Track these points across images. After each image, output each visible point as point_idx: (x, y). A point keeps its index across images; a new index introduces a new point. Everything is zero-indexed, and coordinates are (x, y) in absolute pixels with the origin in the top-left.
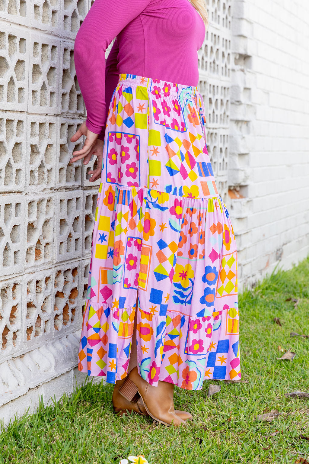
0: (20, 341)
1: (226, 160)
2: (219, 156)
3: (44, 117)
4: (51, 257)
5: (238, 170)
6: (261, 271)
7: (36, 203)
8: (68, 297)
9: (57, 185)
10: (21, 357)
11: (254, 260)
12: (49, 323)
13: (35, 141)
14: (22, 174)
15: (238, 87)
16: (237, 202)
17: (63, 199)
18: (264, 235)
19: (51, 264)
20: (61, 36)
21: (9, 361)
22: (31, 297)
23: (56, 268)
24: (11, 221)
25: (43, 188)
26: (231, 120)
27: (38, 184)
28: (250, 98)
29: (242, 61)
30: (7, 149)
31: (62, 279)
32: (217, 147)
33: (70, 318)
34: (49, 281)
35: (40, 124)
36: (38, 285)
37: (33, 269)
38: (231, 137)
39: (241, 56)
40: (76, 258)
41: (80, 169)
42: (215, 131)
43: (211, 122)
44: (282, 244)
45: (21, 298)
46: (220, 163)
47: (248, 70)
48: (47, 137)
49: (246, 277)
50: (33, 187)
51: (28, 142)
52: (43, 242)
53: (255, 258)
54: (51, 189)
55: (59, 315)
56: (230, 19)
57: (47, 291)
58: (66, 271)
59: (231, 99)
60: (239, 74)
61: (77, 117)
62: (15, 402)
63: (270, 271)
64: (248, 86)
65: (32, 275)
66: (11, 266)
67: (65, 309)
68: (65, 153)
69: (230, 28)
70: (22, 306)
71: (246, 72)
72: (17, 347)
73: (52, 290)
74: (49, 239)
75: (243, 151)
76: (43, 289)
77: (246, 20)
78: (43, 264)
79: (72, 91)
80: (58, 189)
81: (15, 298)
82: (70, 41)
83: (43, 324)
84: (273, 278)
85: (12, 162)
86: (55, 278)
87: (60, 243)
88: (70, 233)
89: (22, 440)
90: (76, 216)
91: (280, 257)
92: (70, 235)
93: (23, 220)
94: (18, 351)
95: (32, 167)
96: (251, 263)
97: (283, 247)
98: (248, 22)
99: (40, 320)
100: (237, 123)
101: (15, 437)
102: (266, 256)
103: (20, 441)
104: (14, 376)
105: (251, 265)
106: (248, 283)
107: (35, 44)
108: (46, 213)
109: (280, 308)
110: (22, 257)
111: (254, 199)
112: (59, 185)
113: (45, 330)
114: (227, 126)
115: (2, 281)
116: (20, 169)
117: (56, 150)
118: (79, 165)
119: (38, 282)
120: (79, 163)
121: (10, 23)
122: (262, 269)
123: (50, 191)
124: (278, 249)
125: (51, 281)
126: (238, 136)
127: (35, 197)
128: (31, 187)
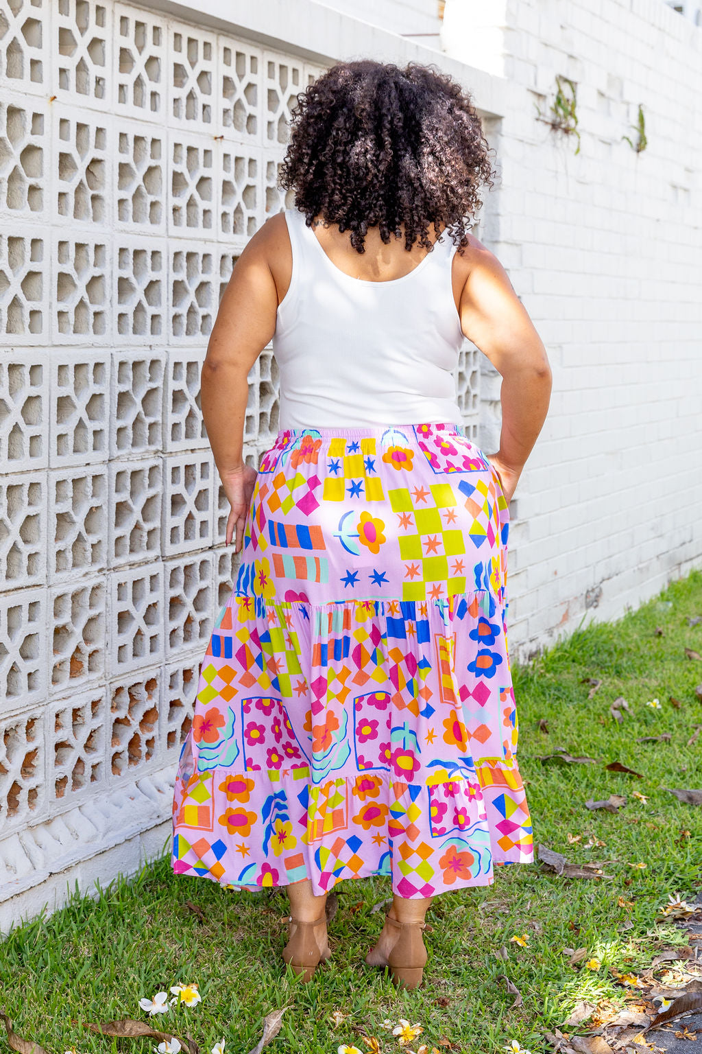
0: (42, 801)
3: (84, 469)
4: (103, 670)
6: (550, 632)
7: (70, 596)
8: (138, 723)
9: (112, 563)
10: (48, 823)
11: (533, 615)
12: (101, 768)
13: (65, 506)
14: (41, 562)
17: (123, 582)
18: (556, 573)
19: (103, 680)
20: (112, 345)
21: (21, 834)
22: (65, 734)
23: (112, 685)
24: (21, 630)
25: (85, 572)
26: (483, 401)
27: (74, 565)
30: (10, 528)
31: (125, 699)
33: (144, 754)
34: (100, 706)
35: (73, 481)
36: (79, 713)
37: (68, 692)
38: (482, 427)
40: (154, 665)
41: (158, 533)
44: (598, 579)
45: (44, 739)
48: (90, 497)
49: (516, 645)
50: (63, 575)
51: (50, 511)
52: (86, 649)
53: (535, 611)
54: (101, 570)
55: (120, 753)
57: (95, 721)
58: (133, 686)
59: (482, 367)
61: (150, 456)
62: (23, 897)
63: (569, 630)
65: (66, 702)
66: (22, 696)
67: (134, 743)
68: (128, 512)
70: (45, 751)
72: (37, 810)
73: (106, 717)
74: (99, 645)
76: (86, 719)
77: (507, 243)
78: (88, 682)
79: (138, 421)
80: (114, 569)
81: (33, 738)
82: (132, 348)
83: (88, 771)
84: (576, 639)
85: (21, 545)
86: (113, 699)
87: (120, 648)
88: (139, 630)
89: (29, 954)
90: (151, 603)
91: (596, 601)
92: (139, 633)
93: (44, 626)
94: (38, 816)
95: (61, 545)
96: (526, 622)
97: (602, 585)
98: (511, 244)
99: (81, 764)
100: (493, 404)
101: (19, 949)
102: (562, 604)
103: (24, 956)
104: (28, 855)
105: (528, 623)
106: (521, 653)
107: (61, 367)
108: (91, 606)
109: (564, 696)
110: (43, 679)
111: (530, 520)
112: (116, 562)
113: (93, 778)
114: (475, 411)
115: (5, 719)
116: (36, 553)
117: (108, 513)
118: (156, 526)
119: (79, 709)
120: (156, 524)
121: (12, 347)
122: (553, 627)
123: (97, 574)
124: (590, 589)
125: (104, 704)
126: (496, 424)
127: (67, 588)
128: (60, 575)
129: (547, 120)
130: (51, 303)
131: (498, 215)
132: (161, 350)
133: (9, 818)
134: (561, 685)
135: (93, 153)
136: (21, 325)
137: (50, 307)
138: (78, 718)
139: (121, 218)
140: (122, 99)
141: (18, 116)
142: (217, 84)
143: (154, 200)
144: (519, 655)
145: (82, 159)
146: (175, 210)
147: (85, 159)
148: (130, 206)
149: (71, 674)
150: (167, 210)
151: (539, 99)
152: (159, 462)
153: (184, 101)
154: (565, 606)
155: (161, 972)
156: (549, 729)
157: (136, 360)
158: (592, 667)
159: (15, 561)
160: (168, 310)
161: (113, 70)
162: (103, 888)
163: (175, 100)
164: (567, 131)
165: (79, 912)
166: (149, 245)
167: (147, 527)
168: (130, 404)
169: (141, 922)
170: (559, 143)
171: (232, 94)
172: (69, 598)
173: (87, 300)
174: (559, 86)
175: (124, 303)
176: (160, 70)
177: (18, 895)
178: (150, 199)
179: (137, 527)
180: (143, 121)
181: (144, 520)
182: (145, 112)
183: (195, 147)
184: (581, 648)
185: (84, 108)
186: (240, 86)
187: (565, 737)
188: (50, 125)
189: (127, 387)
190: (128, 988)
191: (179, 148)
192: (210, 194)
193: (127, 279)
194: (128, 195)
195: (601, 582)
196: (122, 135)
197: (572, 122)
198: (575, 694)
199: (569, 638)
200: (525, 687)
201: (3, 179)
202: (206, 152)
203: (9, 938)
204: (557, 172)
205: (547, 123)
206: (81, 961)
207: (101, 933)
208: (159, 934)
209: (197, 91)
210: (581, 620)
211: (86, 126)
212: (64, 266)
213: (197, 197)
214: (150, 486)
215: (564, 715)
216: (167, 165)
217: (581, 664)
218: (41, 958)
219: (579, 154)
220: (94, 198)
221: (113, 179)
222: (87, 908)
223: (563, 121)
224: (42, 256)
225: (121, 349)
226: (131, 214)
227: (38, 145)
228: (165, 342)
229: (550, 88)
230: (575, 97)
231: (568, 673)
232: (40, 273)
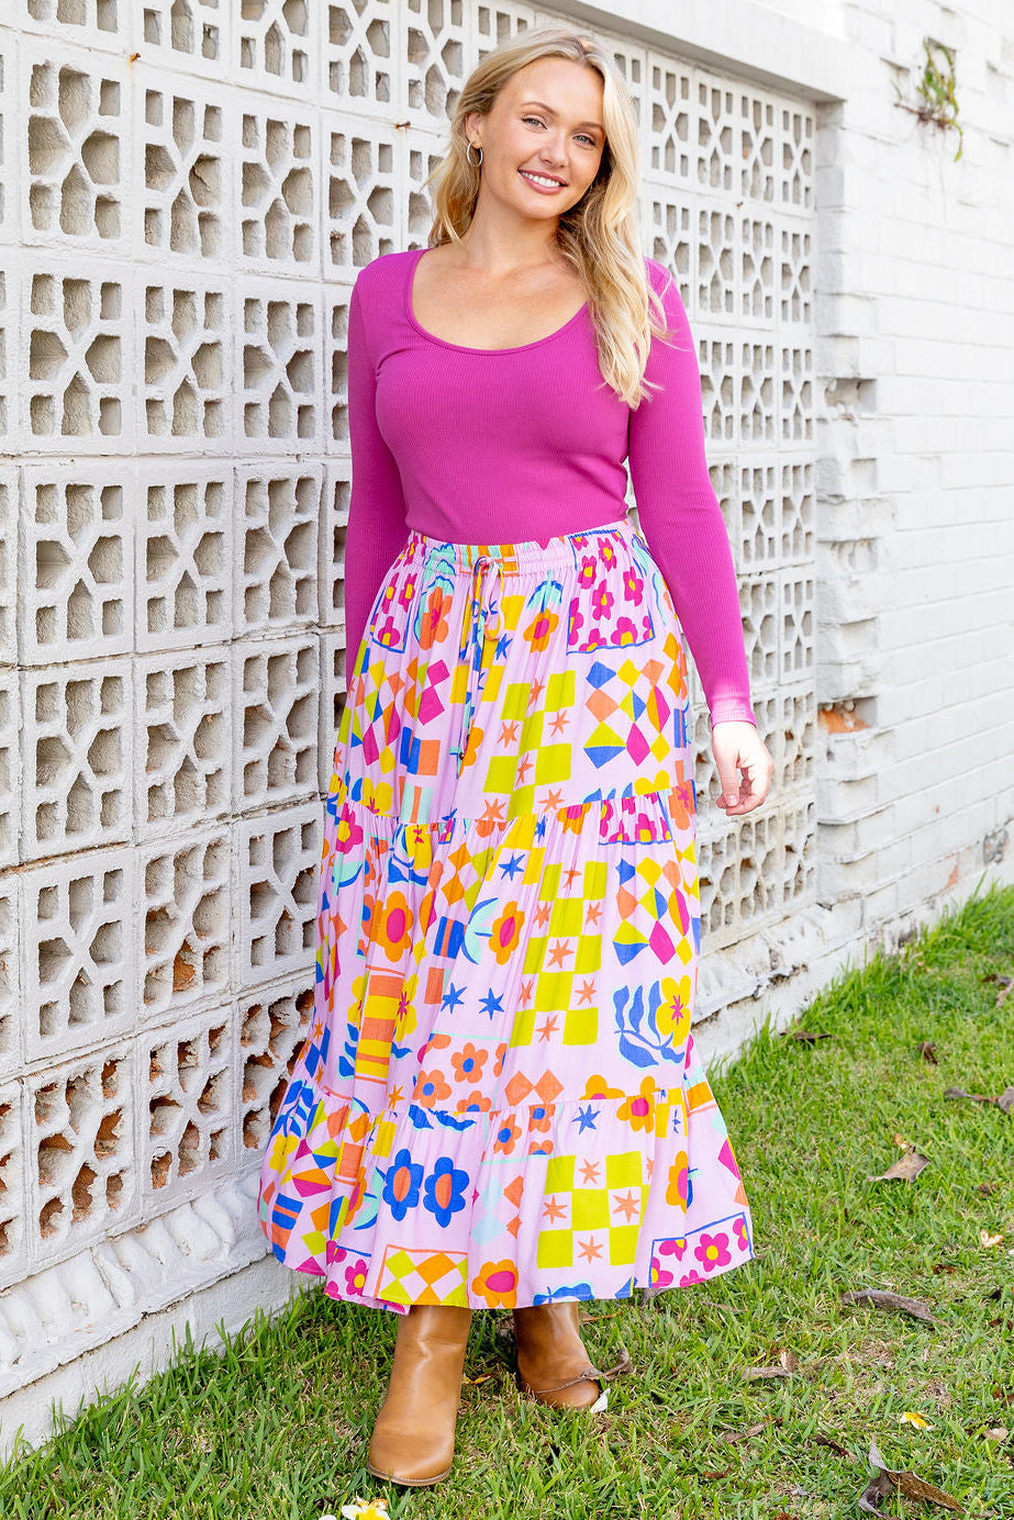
0: (131, 1193)
1: (806, 642)
2: (782, 637)
3: (191, 653)
4: (226, 979)
5: (841, 664)
6: (930, 902)
7: (172, 859)
8: (285, 1062)
9: (239, 805)
10: (140, 1229)
11: (904, 876)
12: (226, 1138)
13: (162, 715)
14: (124, 801)
15: (834, 460)
16: (842, 741)
17: (258, 835)
18: (938, 810)
19: (227, 995)
20: (236, 454)
21: (95, 1250)
22: (165, 1085)
23: (242, 1002)
24: (92, 917)
25: (195, 821)
26: (821, 542)
27: (178, 810)
28: (874, 480)
29: (851, 394)
30: (72, 750)
31: (263, 1024)
32: (776, 616)
34: (223, 1036)
35: (175, 672)
36: (190, 1049)
37: (171, 1016)
38: (821, 583)
39: (843, 383)
41: (314, 755)
42: (765, 579)
43: (753, 561)
44: (1002, 819)
45: (132, 1092)
46: (787, 654)
47: (864, 415)
48: (202, 700)
49: (879, 923)
50: (161, 826)
51: (138, 721)
52: (200, 945)
53: (908, 870)
54: (222, 817)
55: (257, 1112)
56: (805, 297)
57: (214, 1061)
58: (276, 1003)
59: (818, 490)
60: (838, 429)
61: (299, 633)
62: (100, 1355)
63: (960, 897)
64: (864, 454)
65: (166, 1031)
66: (95, 1023)
69: (807, 320)
70: (133, 1111)
71: (857, 420)
72: (121, 1209)
73: (232, 1054)
74: (220, 937)
75: (852, 615)
76: (201, 1059)
77: (853, 295)
78: (202, 998)
79: (278, 575)
80: (243, 814)
81: (114, 1092)
82: (269, 459)
83: (204, 1142)
84: (971, 910)
85: (90, 778)
86: (245, 1025)
87: (254, 941)
88: (285, 912)
89: (109, 1450)
90: (304, 868)
91: (1000, 852)
92: (285, 916)
93: (130, 907)
94: (125, 1218)
95: (156, 778)
96: (894, 886)
97: (1008, 828)
98: (860, 297)
99: (194, 1132)
100: (837, 547)
101: (93, 1440)
102: (948, 857)
103: (102, 1453)
104: (106, 1283)
105: (897, 890)
106: (886, 936)
107: (153, 490)
108: (206, 875)
109: (958, 1004)
110: (129, 995)
111: (897, 727)
112: (245, 803)
113: (213, 1154)
114: (808, 559)
115: (68, 1062)
116: (115, 791)
117: (232, 724)
118: (310, 744)
119: (189, 1043)
120: (310, 740)
121: (73, 458)
122: (935, 895)
123: (217, 823)
124: (990, 834)
125: (230, 1034)
126: (842, 578)
127: (168, 845)
128: (154, 826)
129: (911, 106)
130: (135, 387)
131: (839, 252)
132: (317, 461)
133: (76, 1224)
134: (951, 985)
135: (200, 147)
136: (86, 422)
137: (134, 393)
138: (188, 1057)
139: (247, 251)
140: (247, 61)
141: (78, 85)
142: (398, 41)
143: (300, 223)
144: (883, 939)
145: (183, 155)
146: (335, 239)
147: (189, 155)
148: (261, 231)
149: (175, 985)
150: (321, 239)
151: (898, 75)
152: (313, 641)
153: (346, 67)
154: (953, 861)
155: (327, 1478)
156: (938, 1056)
157: (275, 478)
158: (997, 955)
159: (81, 805)
160: (325, 398)
161: (231, 15)
162: (232, 1333)
163: (331, 64)
164: (941, 124)
165: (192, 1377)
166: (293, 295)
167: (296, 745)
168: (265, 548)
169: (293, 1391)
170: (930, 141)
171: (423, 58)
172: (169, 863)
173: (193, 382)
174: (929, 55)
175: (254, 387)
176: (307, 17)
177: (90, 1352)
178: (293, 221)
179: (279, 746)
180: (281, 97)
181: (291, 735)
182: (284, 82)
183: (364, 139)
184: (979, 927)
185: (184, 73)
186: (436, 45)
187: (963, 1069)
188: (131, 100)
189: (261, 520)
190: (273, 1508)
191: (340, 141)
192: (390, 214)
193: (258, 349)
194: (258, 213)
195: (1006, 824)
196: (248, 119)
197: (949, 111)
198: (974, 1000)
199: (960, 911)
200: (895, 990)
201: (54, 185)
202: (383, 147)
203: (77, 1424)
204: (927, 187)
205: (911, 111)
206: (195, 1462)
207: (228, 1410)
208: (322, 1413)
209: (367, 50)
210: (978, 882)
211: (188, 103)
212: (155, 326)
213: (369, 217)
214: (299, 680)
215: (960, 1034)
216: (321, 168)
217: (980, 951)
218: (129, 1458)
219: (959, 162)
220: (205, 219)
221: (233, 189)
222: (204, 1368)
223: (937, 108)
224: (119, 310)
225: (251, 461)
226: (263, 244)
227: (110, 131)
228: (320, 450)
229: (915, 57)
230: (952, 70)
231: (961, 966)
232: (117, 338)
